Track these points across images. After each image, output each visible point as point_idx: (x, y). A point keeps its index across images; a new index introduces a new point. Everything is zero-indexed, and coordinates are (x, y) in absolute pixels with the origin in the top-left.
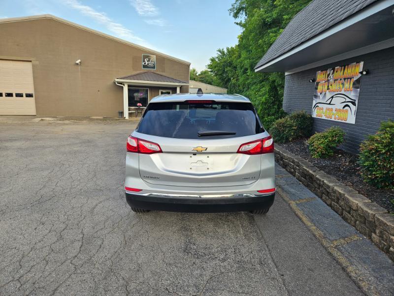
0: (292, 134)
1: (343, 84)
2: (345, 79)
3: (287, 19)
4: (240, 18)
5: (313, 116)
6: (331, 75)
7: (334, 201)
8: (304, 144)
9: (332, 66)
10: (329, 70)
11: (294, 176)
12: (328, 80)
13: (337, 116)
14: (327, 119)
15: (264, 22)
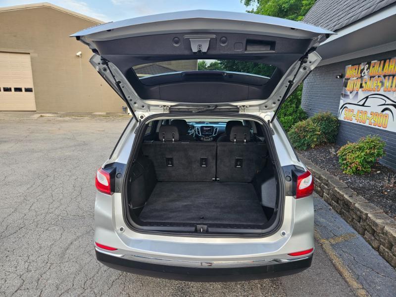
0: (315, 140)
1: (382, 83)
2: (385, 76)
3: (306, 5)
4: (251, 5)
5: (339, 119)
6: (365, 70)
7: (384, 246)
8: (329, 153)
9: (368, 60)
10: (362, 64)
11: (322, 196)
12: (361, 76)
13: (372, 121)
14: (358, 123)
15: (280, 8)
